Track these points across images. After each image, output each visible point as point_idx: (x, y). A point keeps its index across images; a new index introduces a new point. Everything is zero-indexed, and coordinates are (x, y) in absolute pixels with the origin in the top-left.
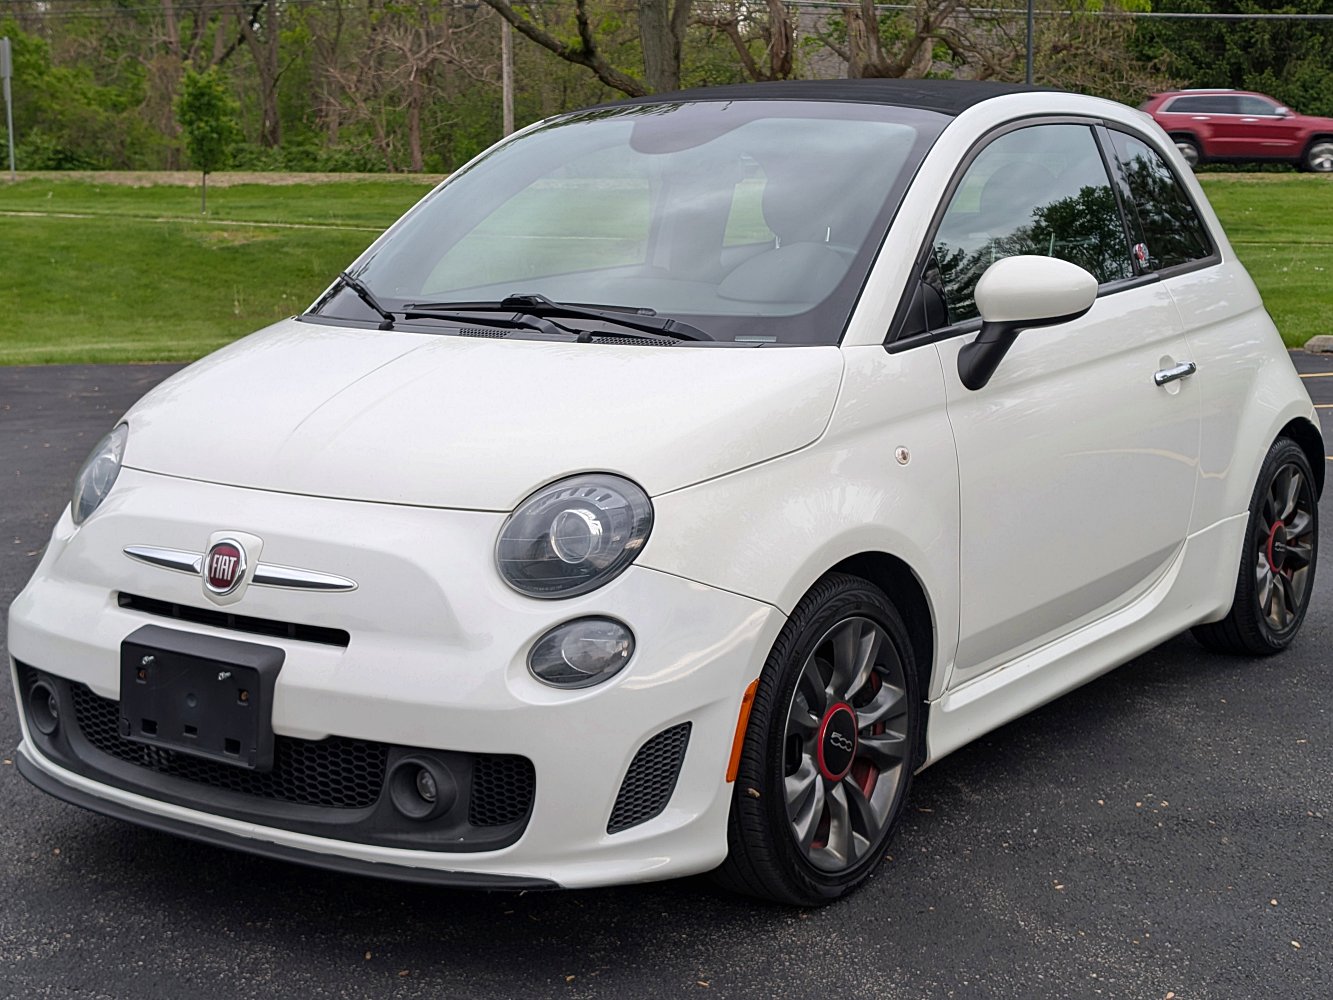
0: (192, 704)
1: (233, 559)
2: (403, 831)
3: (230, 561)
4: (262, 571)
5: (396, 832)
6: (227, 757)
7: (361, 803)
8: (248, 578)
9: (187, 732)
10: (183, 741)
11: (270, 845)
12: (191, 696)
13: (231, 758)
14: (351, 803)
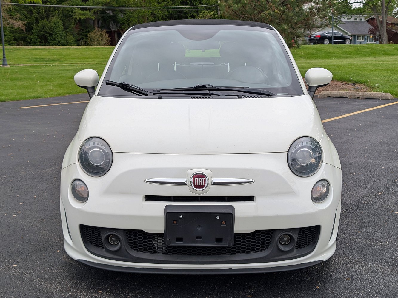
0: (199, 229)
1: (203, 178)
2: (280, 256)
3: (202, 179)
4: (215, 181)
5: (278, 256)
6: (217, 244)
7: (262, 250)
8: (210, 184)
9: (197, 239)
10: (197, 242)
11: (230, 270)
12: (199, 226)
13: (219, 244)
14: (258, 250)
